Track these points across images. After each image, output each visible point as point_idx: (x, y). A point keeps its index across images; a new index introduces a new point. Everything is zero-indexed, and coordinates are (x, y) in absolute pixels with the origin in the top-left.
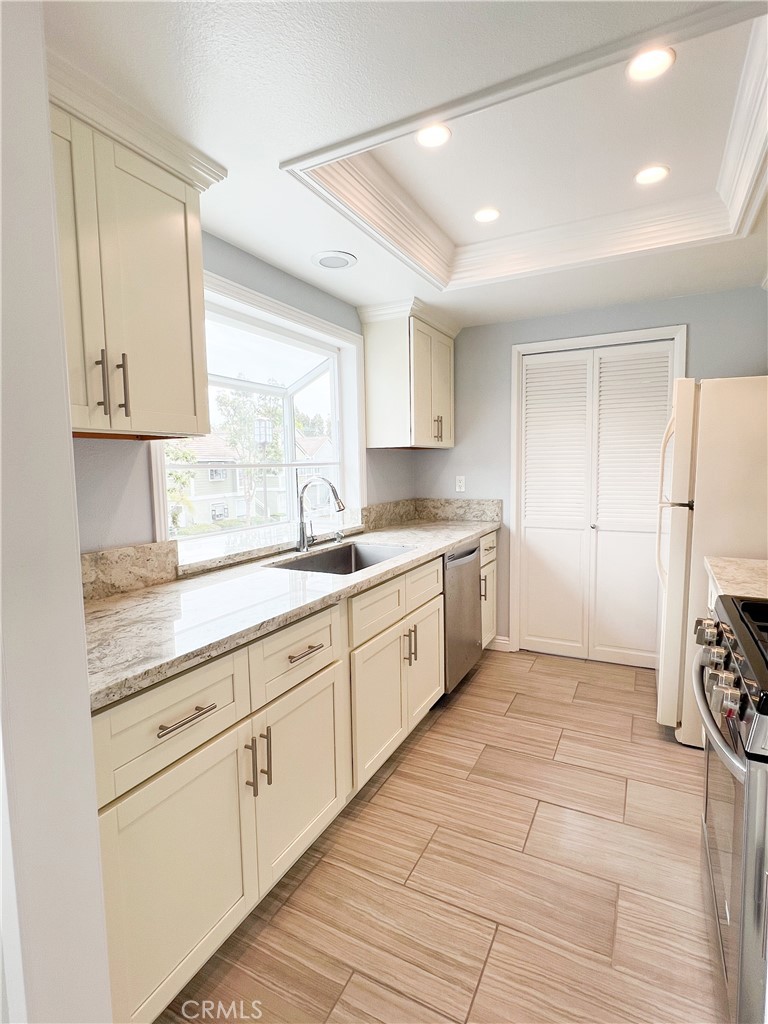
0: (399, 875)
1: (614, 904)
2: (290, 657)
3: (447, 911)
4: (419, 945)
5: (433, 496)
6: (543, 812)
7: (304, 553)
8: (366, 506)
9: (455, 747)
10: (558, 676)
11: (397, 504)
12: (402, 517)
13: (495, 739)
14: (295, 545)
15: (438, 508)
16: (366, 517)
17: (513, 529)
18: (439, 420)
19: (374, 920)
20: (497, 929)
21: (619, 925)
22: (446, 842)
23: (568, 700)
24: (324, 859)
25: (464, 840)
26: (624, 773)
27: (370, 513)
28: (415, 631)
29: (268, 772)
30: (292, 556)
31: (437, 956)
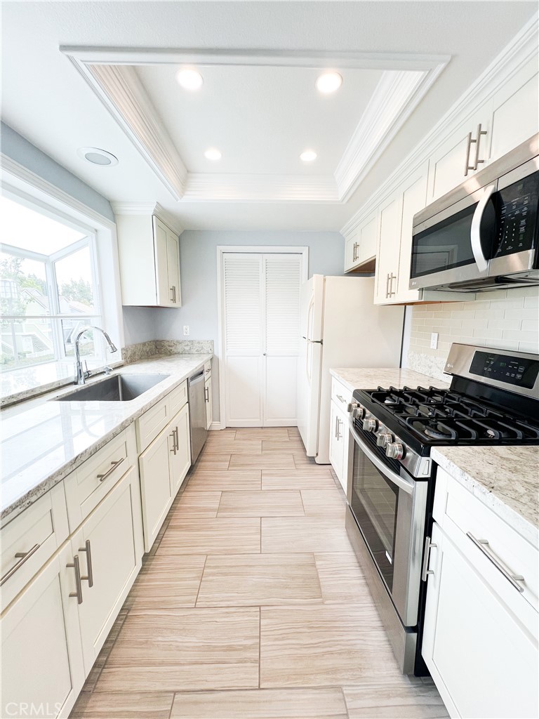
0: (189, 602)
1: (314, 565)
2: (98, 476)
3: (227, 613)
4: (215, 647)
5: (167, 339)
6: (266, 524)
7: (81, 385)
8: (124, 347)
9: (204, 499)
10: (250, 440)
11: (144, 344)
12: (148, 353)
13: (227, 486)
14: (73, 380)
15: (171, 346)
16: (124, 356)
17: (220, 357)
18: (173, 289)
19: (180, 644)
20: (260, 611)
21: (320, 577)
22: (215, 565)
23: (260, 453)
24: (129, 614)
25: (224, 559)
26: (297, 487)
27: (127, 351)
28: (177, 431)
29: (90, 578)
30: (73, 389)
31: (230, 649)
